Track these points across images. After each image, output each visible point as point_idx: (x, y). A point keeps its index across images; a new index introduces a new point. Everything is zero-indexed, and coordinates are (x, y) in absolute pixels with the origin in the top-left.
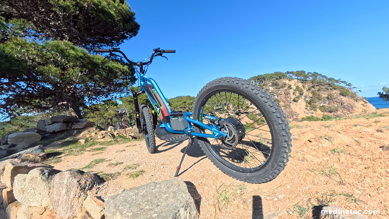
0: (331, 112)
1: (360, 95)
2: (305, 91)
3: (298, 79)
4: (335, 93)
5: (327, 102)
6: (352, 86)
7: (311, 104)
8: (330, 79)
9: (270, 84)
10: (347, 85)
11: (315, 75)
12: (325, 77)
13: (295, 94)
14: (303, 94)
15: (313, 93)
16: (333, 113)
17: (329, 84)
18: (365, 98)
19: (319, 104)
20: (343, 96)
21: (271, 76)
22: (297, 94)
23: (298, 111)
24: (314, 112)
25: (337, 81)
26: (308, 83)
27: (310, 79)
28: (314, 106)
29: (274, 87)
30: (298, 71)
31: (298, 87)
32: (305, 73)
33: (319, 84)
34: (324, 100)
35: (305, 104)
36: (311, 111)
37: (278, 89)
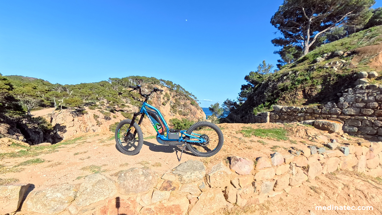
0: (184, 116)
1: (200, 106)
2: (171, 98)
3: (167, 87)
4: (188, 102)
5: (183, 108)
6: (197, 99)
7: (173, 108)
8: (187, 92)
9: (146, 87)
10: (194, 98)
11: (178, 86)
12: (184, 89)
13: (164, 99)
14: (169, 99)
15: (176, 100)
16: (186, 116)
17: (186, 96)
18: (202, 108)
19: (178, 109)
20: (192, 105)
21: (148, 80)
22: (166, 99)
23: (165, 114)
24: (175, 115)
25: (190, 94)
26: (173, 92)
27: (175, 89)
28: (175, 110)
29: (149, 90)
30: (168, 81)
31: (166, 94)
32: (172, 84)
33: (180, 94)
34: (182, 107)
35: (170, 108)
36: (173, 114)
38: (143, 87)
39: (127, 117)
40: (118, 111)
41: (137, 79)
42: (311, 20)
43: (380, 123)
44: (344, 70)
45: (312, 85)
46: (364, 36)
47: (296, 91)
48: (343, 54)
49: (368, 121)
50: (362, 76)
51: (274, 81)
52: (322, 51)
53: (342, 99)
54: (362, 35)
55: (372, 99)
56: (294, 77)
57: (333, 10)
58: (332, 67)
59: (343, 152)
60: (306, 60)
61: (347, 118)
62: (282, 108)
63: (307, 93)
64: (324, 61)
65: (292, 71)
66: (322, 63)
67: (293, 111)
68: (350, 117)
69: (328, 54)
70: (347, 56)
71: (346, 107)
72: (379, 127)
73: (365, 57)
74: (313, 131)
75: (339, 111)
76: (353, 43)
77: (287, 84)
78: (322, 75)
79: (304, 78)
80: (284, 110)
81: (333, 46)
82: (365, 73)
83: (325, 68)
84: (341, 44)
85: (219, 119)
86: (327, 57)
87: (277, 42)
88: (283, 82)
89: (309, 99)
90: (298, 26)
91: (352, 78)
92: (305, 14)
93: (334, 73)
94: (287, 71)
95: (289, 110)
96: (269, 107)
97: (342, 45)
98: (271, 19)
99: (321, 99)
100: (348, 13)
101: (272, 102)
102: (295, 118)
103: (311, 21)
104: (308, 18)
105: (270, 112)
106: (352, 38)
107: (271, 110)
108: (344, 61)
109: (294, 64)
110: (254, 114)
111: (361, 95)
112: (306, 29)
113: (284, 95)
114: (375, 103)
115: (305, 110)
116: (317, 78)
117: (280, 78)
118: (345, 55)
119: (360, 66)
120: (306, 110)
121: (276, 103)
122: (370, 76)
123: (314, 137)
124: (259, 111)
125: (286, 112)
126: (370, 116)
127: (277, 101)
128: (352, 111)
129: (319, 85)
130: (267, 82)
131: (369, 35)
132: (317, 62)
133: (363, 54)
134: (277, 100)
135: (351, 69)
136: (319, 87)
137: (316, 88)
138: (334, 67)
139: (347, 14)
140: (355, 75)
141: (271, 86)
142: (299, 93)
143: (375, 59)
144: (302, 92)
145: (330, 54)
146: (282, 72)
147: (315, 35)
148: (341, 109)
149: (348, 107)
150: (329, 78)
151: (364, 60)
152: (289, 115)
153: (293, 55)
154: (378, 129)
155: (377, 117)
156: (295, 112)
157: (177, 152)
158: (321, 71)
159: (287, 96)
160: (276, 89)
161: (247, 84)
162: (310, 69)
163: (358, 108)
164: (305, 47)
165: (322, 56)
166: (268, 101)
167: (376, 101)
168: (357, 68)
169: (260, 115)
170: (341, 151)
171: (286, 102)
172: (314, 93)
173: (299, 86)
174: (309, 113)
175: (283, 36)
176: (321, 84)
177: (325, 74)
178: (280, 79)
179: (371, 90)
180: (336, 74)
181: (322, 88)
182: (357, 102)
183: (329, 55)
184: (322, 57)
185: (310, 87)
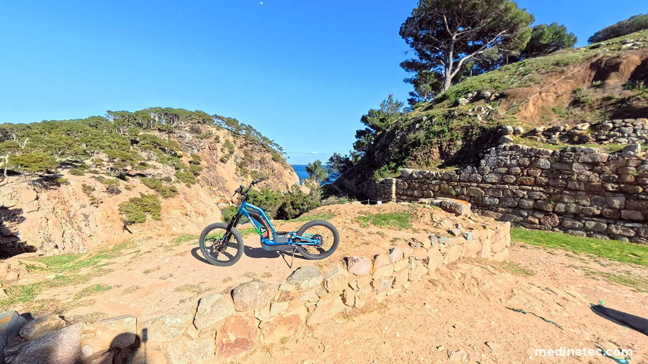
1: (289, 162)
2: (236, 149)
3: (228, 129)
4: (268, 156)
5: (259, 167)
6: (283, 151)
7: (241, 168)
8: (265, 139)
9: (187, 128)
10: (279, 149)
11: (249, 128)
12: (259, 134)
13: (224, 151)
14: (233, 152)
15: (245, 152)
16: (264, 181)
17: (263, 145)
18: (292, 166)
19: (251, 168)
20: (275, 161)
21: (189, 116)
22: (227, 152)
23: (226, 177)
24: (244, 179)
25: (270, 142)
26: (240, 138)
27: (243, 133)
28: (245, 171)
29: (193, 135)
30: (229, 118)
31: (227, 142)
32: (238, 123)
33: (253, 142)
34: (257, 164)
35: (235, 167)
36: (241, 178)
37: (200, 139)
38: (181, 130)
39: (152, 186)
40: (134, 176)
41: (166, 114)
42: (454, 37)
43: (521, 193)
44: (489, 121)
45: (450, 139)
46: (516, 72)
47: (431, 147)
48: (491, 97)
49: (509, 191)
50: (506, 132)
51: (402, 129)
52: (466, 88)
53: (483, 162)
54: (514, 70)
55: (514, 163)
56: (429, 126)
57: (484, 25)
58: (476, 116)
59: (466, 238)
60: (446, 99)
61: (488, 187)
62: (412, 173)
63: (445, 150)
64: (468, 104)
65: (427, 116)
66: (464, 107)
67: (427, 178)
68: (491, 185)
69: (473, 94)
70: (494, 100)
71: (487, 173)
72: (521, 198)
73: (515, 103)
74: (439, 214)
75: (479, 178)
76: (504, 80)
77: (419, 137)
78: (463, 127)
79: (441, 129)
80: (414, 175)
81: (480, 82)
82: (510, 128)
83: (467, 116)
84: (489, 81)
85: (322, 186)
86: (471, 99)
87: (408, 65)
88: (414, 133)
89: (448, 160)
90: (437, 44)
91: (496, 134)
92: (447, 27)
93: (478, 124)
94: (421, 115)
95: (421, 176)
96: (395, 170)
97: (491, 81)
98: (401, 28)
99: (460, 160)
100: (503, 32)
101: (400, 163)
102: (428, 187)
103: (455, 39)
104: (452, 34)
105: (397, 178)
106: (504, 72)
107: (397, 175)
108: (490, 107)
109: (430, 105)
110: (374, 181)
111: (504, 158)
112: (449, 50)
113: (416, 153)
114: (518, 168)
115: (440, 176)
116: (458, 130)
117: (410, 125)
118: (493, 98)
119: (507, 116)
120: (442, 176)
121: (405, 164)
122: (516, 132)
123: (439, 222)
124: (381, 176)
125: (416, 179)
126: (512, 184)
127: (407, 162)
128: (494, 178)
129: (459, 140)
130: (393, 130)
131: (521, 71)
132: (459, 106)
133: (512, 99)
134: (406, 160)
135: (497, 120)
136: (459, 143)
137: (455, 145)
138: (479, 116)
139: (500, 33)
140: (500, 130)
141: (398, 137)
142: (434, 150)
143: (524, 107)
144: (438, 149)
145: (475, 93)
146: (415, 116)
147: (461, 59)
148: (482, 175)
149: (490, 173)
150: (471, 130)
151: (512, 108)
152: (420, 182)
153: (431, 84)
154: (519, 200)
155: (519, 186)
156: (428, 178)
157: (283, 256)
158: (462, 120)
159: (420, 154)
160: (405, 143)
161: (364, 129)
162: (449, 116)
163: (500, 174)
164: (446, 77)
165: (465, 96)
166: (394, 161)
167: (519, 165)
168: (503, 118)
169: (382, 183)
170: (464, 237)
171: (417, 163)
172: (453, 152)
173: (435, 140)
174: (445, 180)
175: (417, 58)
176: (462, 139)
177: (467, 125)
178: (411, 128)
179: (514, 152)
180: (479, 126)
181: (463, 145)
182: (499, 167)
183: (474, 96)
184: (466, 98)
185: (448, 143)
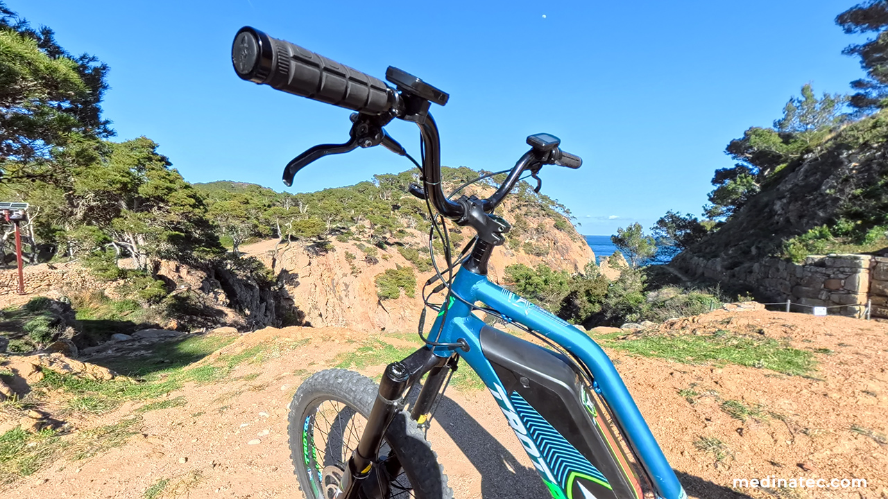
0: (539, 256)
2: (505, 212)
4: (549, 222)
5: (535, 237)
7: (511, 238)
8: (545, 198)
11: (523, 184)
15: (517, 217)
16: (542, 257)
17: (542, 207)
19: (524, 239)
20: (558, 229)
21: (451, 174)
24: (515, 253)
25: (552, 203)
26: (511, 199)
27: (515, 192)
28: (517, 243)
33: (528, 203)
34: (532, 234)
36: (510, 251)
85: (645, 267)
87: (857, 18)
96: (858, 236)
101: (872, 219)
105: (874, 254)
107: (870, 249)
110: (789, 260)
124: (810, 251)
130: (829, 152)
141: (853, 164)
161: (733, 167)
166: (852, 216)
169: (821, 264)
